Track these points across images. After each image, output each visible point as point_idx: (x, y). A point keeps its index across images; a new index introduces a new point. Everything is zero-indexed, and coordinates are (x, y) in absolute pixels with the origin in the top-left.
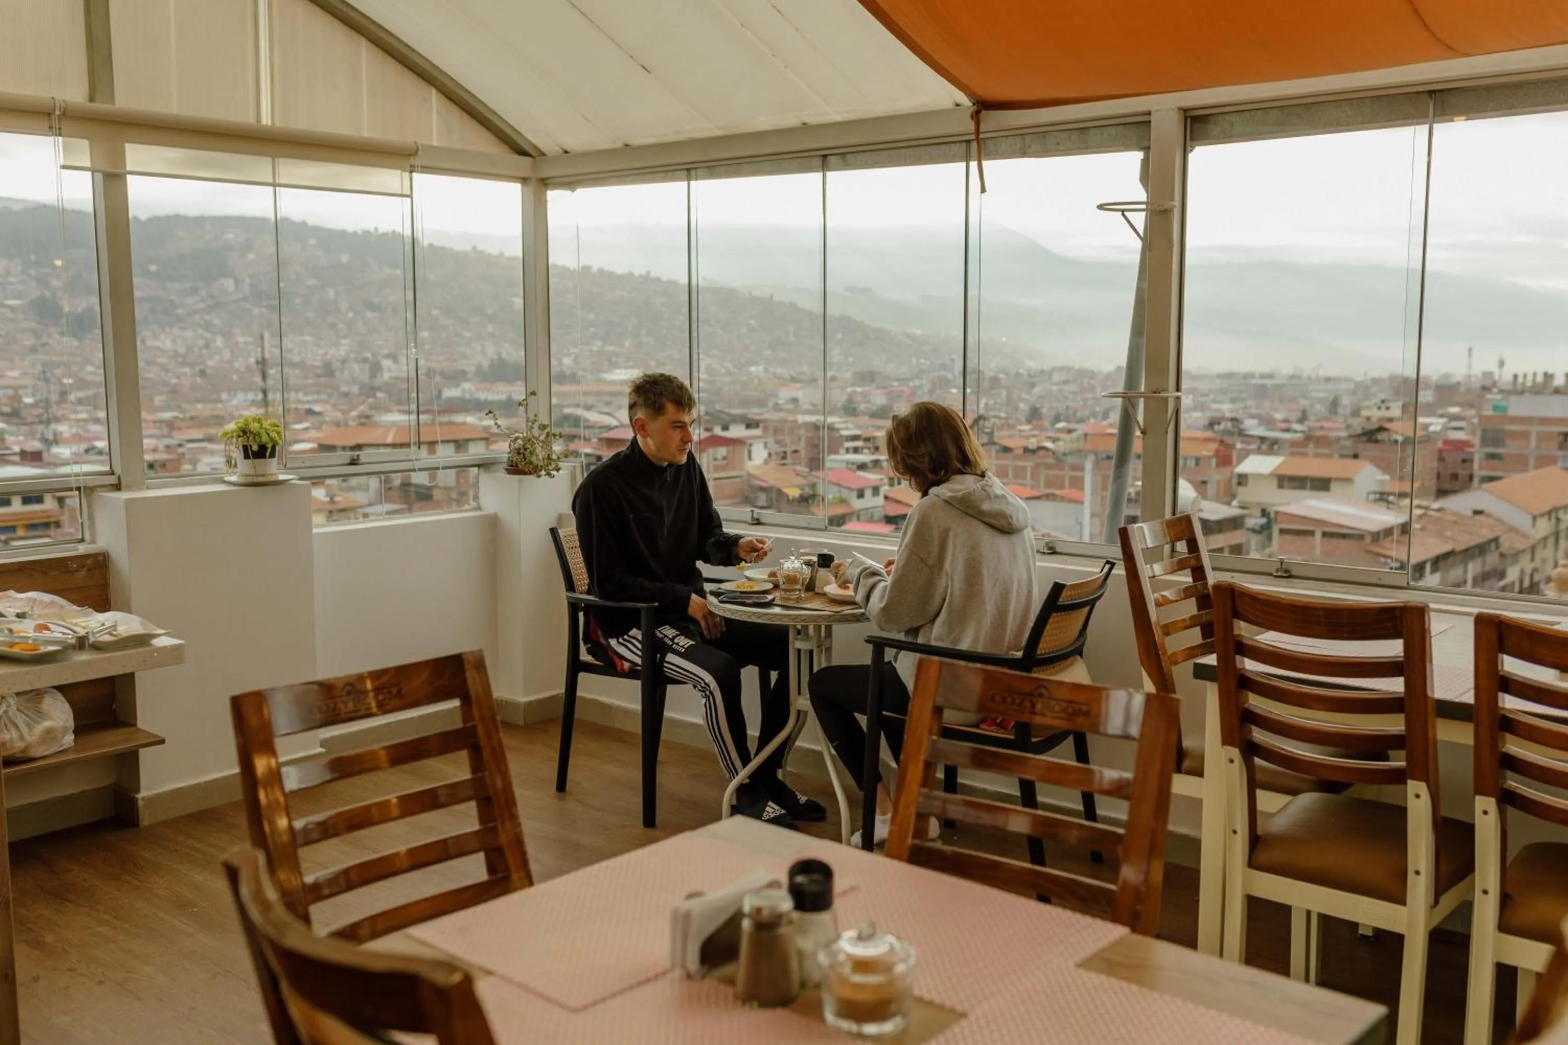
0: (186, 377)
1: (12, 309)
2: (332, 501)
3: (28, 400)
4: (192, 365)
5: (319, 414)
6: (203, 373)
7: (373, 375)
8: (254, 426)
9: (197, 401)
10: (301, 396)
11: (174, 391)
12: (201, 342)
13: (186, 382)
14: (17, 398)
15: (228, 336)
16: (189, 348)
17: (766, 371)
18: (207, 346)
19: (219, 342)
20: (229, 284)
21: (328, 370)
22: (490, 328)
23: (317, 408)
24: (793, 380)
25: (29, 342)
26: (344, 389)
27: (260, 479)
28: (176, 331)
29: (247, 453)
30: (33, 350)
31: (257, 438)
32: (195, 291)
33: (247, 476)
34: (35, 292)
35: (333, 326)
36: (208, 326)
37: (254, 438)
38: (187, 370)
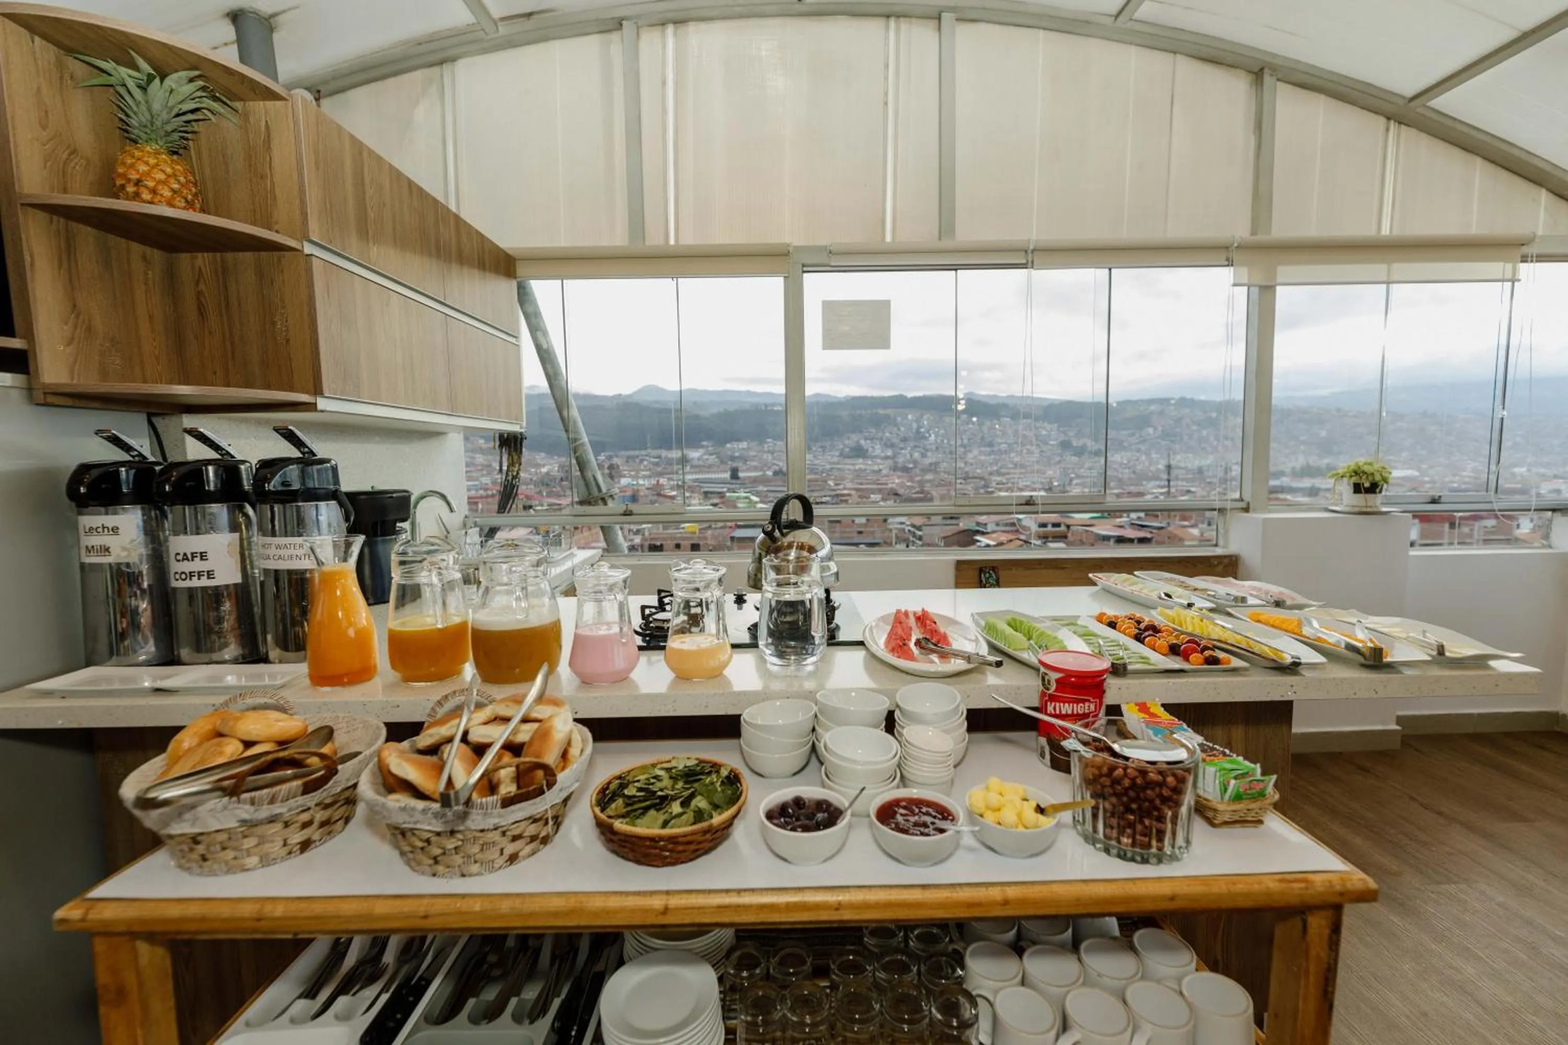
0: (1126, 474)
1: (1052, 445)
2: (1202, 534)
3: (1056, 484)
4: (1129, 468)
5: (1193, 492)
6: (1134, 472)
7: (1226, 472)
8: (1367, 468)
9: (1132, 485)
10: (1184, 483)
11: (1120, 480)
12: (1135, 458)
13: (1126, 476)
14: (1051, 483)
15: (1148, 454)
16: (1129, 461)
17: (1529, 470)
18: (1138, 460)
19: (1143, 457)
20: (1151, 430)
21: (1200, 471)
22: (1302, 447)
23: (1193, 489)
24: (1556, 477)
25: (1057, 459)
26: (1208, 480)
27: (1369, 510)
28: (1123, 453)
29: (1357, 489)
30: (1059, 462)
31: (1370, 478)
32: (1133, 435)
33: (1354, 506)
34: (1062, 437)
35: (1204, 449)
36: (1138, 451)
37: (1367, 477)
38: (1127, 471)
